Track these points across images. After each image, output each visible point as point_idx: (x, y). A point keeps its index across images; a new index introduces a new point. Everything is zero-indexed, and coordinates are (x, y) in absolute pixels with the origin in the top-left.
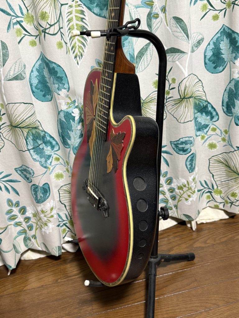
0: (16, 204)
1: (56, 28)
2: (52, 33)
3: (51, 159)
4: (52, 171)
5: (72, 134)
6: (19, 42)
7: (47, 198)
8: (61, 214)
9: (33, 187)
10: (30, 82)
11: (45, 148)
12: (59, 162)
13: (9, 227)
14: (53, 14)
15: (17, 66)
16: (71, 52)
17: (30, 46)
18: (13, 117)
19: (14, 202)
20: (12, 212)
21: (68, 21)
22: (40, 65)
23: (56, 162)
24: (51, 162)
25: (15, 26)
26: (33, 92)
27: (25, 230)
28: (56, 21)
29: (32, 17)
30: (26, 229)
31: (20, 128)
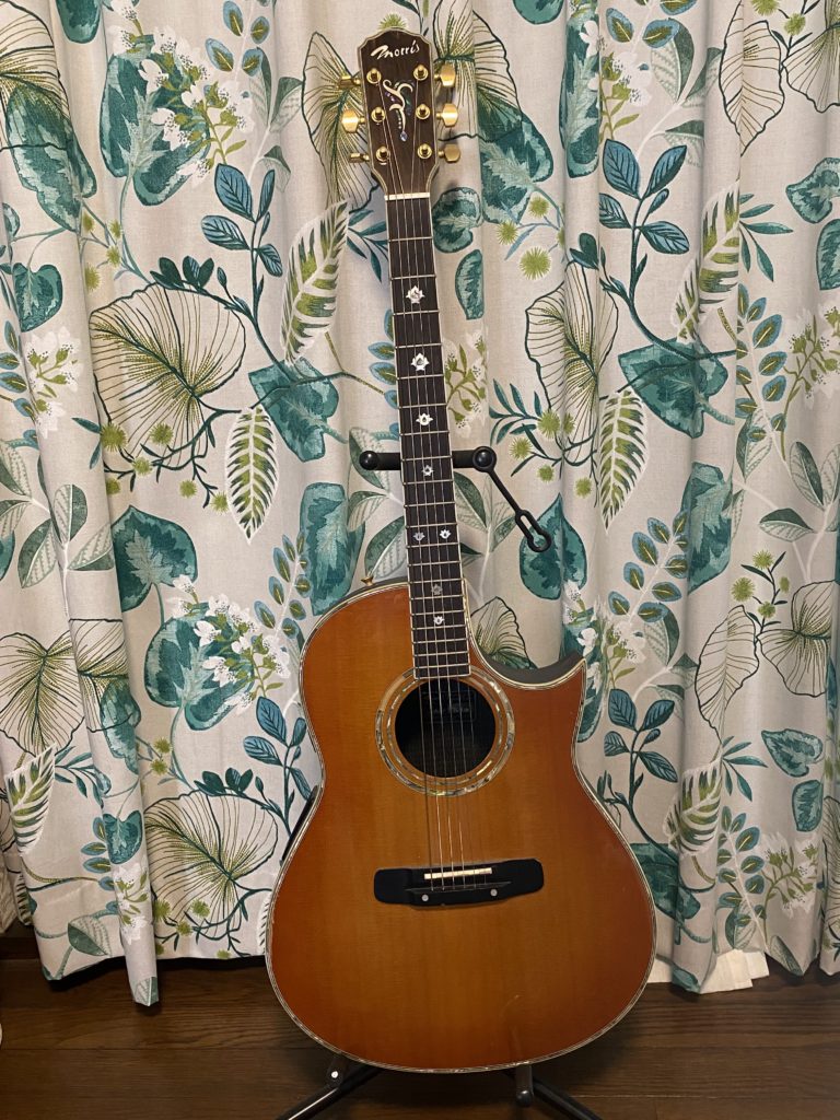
1: (185, 456)
2: (174, 466)
28: (185, 443)
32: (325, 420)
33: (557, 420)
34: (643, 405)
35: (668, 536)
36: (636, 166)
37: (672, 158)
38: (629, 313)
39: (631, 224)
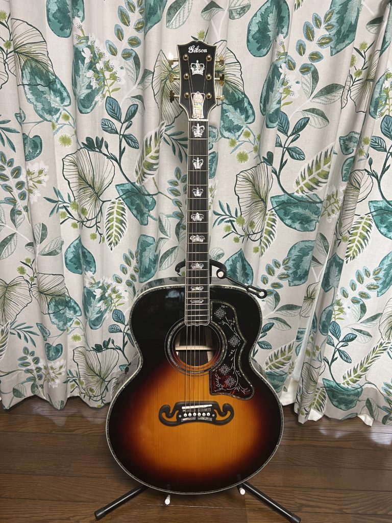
0: (31, 353)
1: (94, 222)
2: (88, 226)
3: (72, 321)
4: (70, 333)
5: (90, 309)
6: (61, 224)
7: (59, 357)
8: (72, 370)
9: (47, 345)
10: (65, 256)
11: (68, 311)
12: (78, 326)
13: (20, 371)
14: (92, 211)
15: (53, 244)
16: (106, 240)
17: (72, 227)
18: (41, 284)
19: (30, 352)
20: (26, 359)
21: (108, 214)
22: (77, 244)
23: (76, 326)
24: (71, 325)
25: (60, 210)
26: (66, 264)
27: (34, 377)
28: (93, 217)
29: (78, 205)
30: (36, 377)
31: (45, 294)
32: (149, 211)
33: (244, 220)
34: (277, 217)
35: (280, 266)
36: (288, 123)
37: (303, 122)
38: (277, 181)
39: (283, 146)
